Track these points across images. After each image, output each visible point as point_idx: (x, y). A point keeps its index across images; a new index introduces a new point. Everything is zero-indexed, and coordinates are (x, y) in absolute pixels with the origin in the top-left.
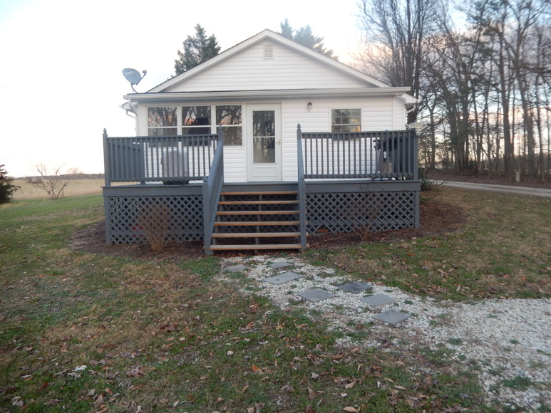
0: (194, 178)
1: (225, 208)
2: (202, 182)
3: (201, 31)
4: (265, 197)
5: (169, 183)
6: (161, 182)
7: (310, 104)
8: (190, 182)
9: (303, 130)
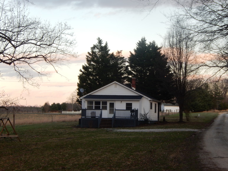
0: (97, 117)
1: (102, 122)
2: (98, 117)
3: (100, 42)
4: (109, 120)
5: (92, 117)
6: (91, 117)
7: (121, 102)
8: (96, 117)
9: (116, 109)
